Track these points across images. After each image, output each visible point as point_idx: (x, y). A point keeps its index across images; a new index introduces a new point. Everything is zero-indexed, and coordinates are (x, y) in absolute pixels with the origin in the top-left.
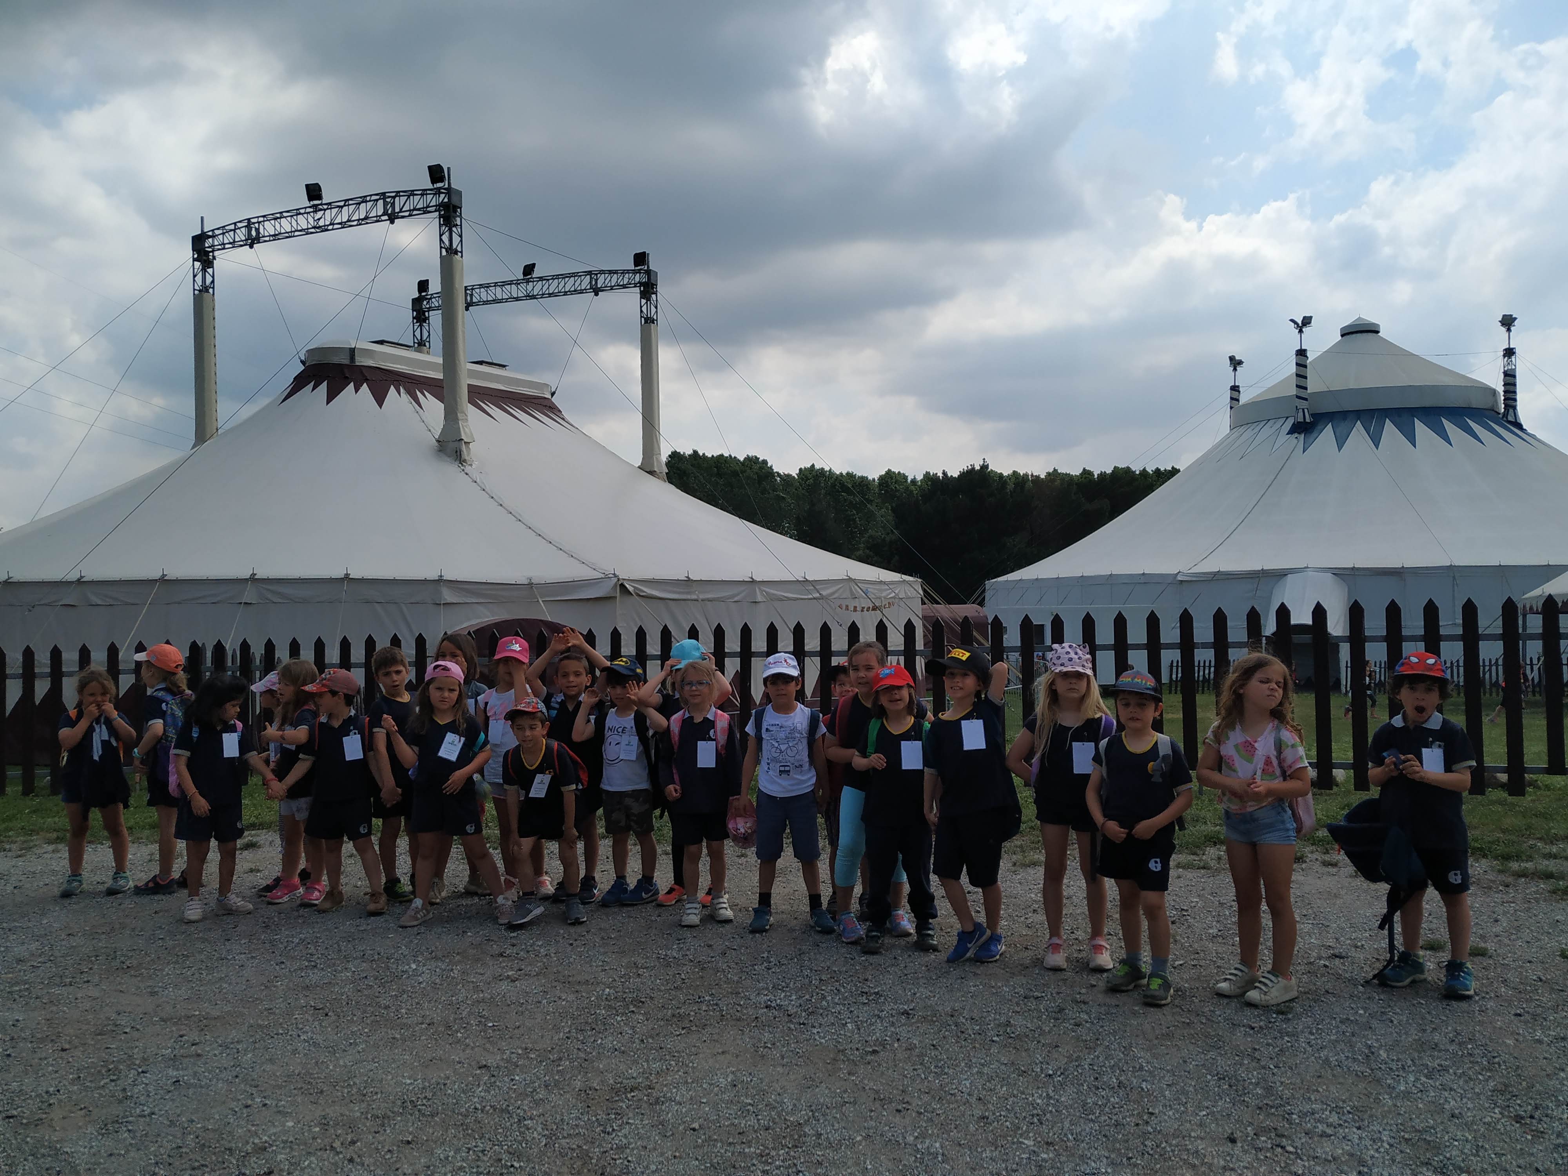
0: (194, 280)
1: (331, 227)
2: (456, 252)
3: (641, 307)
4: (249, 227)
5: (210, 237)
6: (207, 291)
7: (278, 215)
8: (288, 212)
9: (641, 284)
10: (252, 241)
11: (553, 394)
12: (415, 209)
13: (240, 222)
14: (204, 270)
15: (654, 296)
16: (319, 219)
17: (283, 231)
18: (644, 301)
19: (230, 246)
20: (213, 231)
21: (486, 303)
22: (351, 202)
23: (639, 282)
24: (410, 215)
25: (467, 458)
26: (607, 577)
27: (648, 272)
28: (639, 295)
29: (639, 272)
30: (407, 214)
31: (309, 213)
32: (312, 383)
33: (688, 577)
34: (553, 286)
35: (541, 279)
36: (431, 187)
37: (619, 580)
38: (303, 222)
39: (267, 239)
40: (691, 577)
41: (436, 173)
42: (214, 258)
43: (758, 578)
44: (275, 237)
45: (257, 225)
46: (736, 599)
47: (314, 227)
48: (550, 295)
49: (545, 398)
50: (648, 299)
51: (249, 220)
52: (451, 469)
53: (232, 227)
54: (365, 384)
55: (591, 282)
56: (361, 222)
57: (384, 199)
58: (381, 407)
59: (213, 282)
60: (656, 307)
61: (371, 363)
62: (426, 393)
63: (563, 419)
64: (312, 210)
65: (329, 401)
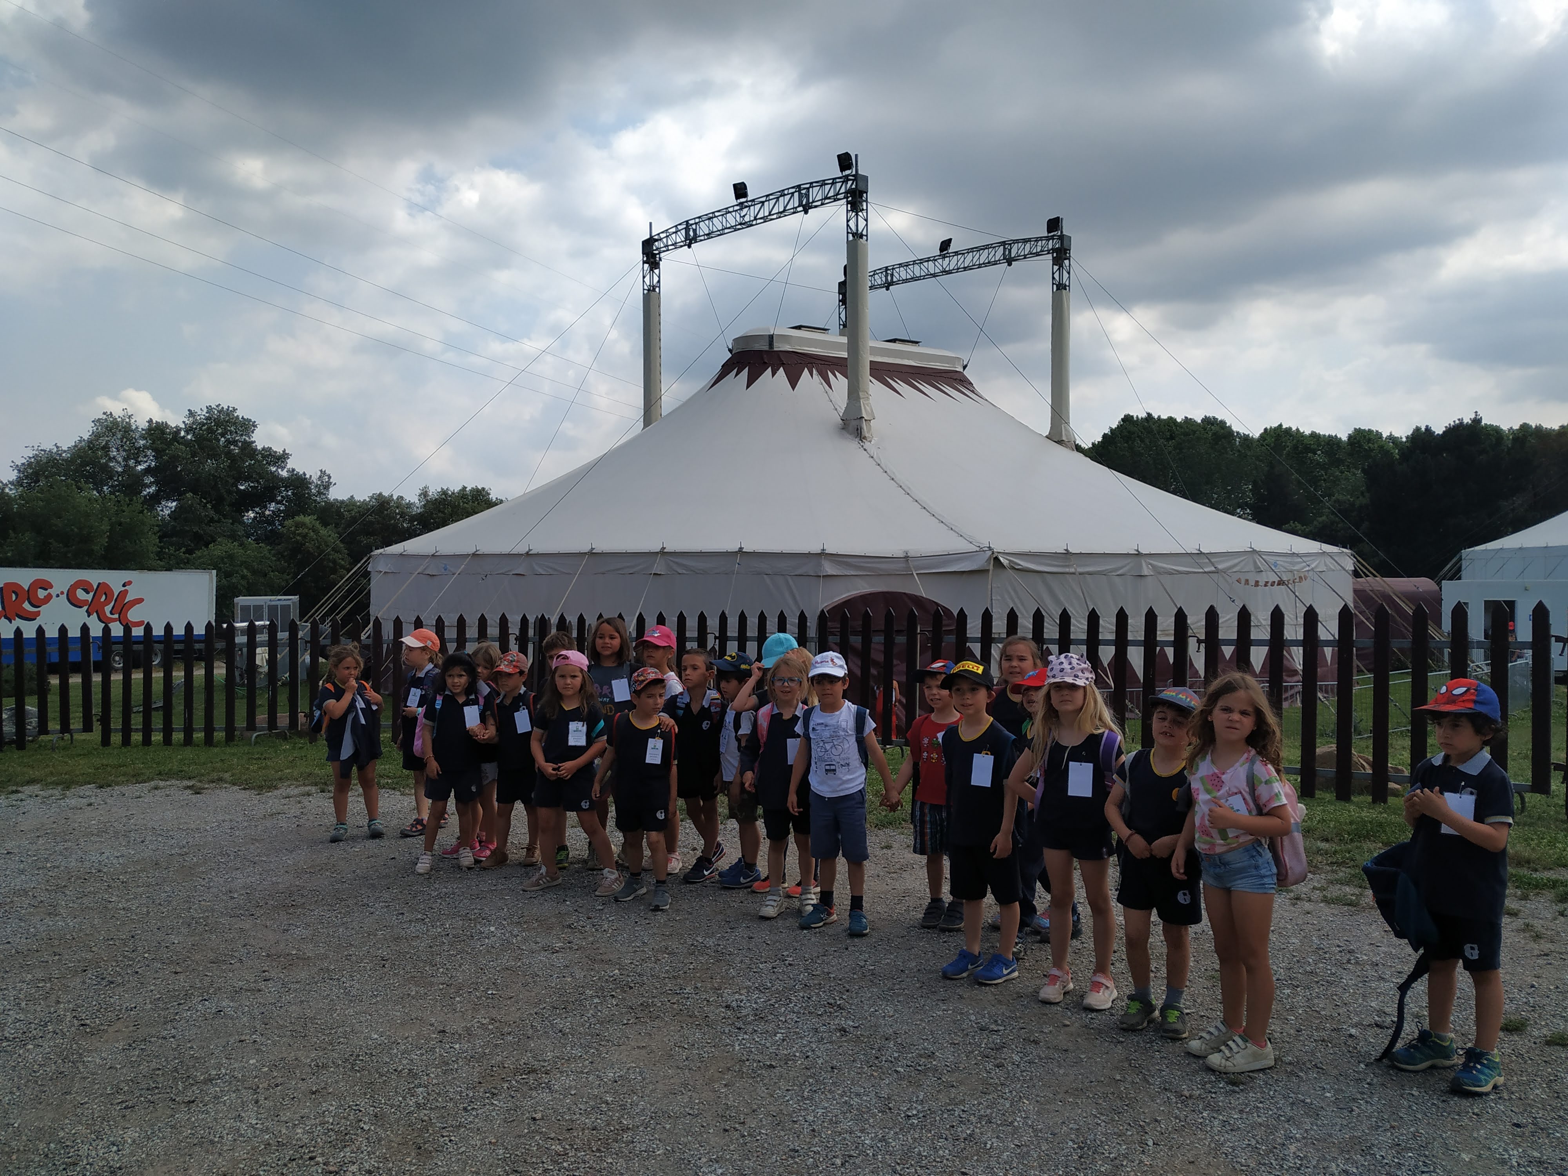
0: (644, 281)
1: (754, 223)
2: (861, 236)
3: (1053, 274)
4: (687, 229)
5: (657, 240)
6: (654, 290)
7: (711, 215)
8: (719, 211)
9: (1054, 250)
10: (690, 241)
11: (965, 367)
12: (826, 198)
13: (680, 224)
14: (652, 270)
15: (1067, 262)
16: (744, 216)
17: (715, 229)
18: (1056, 268)
19: (673, 247)
20: (658, 234)
21: (906, 281)
22: (771, 197)
23: (1052, 249)
24: (822, 204)
25: (867, 435)
26: (982, 550)
27: (1061, 238)
28: (1051, 261)
29: (1052, 238)
30: (819, 203)
31: (737, 211)
32: (736, 370)
33: (1067, 550)
34: (968, 260)
35: (956, 253)
36: (840, 175)
37: (993, 553)
38: (731, 220)
39: (702, 238)
40: (1071, 550)
41: (845, 161)
42: (660, 259)
43: (1143, 551)
44: (709, 236)
45: (694, 226)
46: (1119, 573)
47: (740, 224)
48: (965, 269)
49: (957, 372)
50: (1061, 266)
51: (687, 222)
52: (853, 445)
53: (674, 230)
54: (781, 369)
55: (1004, 254)
56: (782, 214)
57: (799, 191)
58: (793, 388)
59: (659, 282)
60: (1069, 273)
61: (788, 348)
62: (837, 373)
63: (973, 391)
64: (738, 208)
65: (748, 386)
